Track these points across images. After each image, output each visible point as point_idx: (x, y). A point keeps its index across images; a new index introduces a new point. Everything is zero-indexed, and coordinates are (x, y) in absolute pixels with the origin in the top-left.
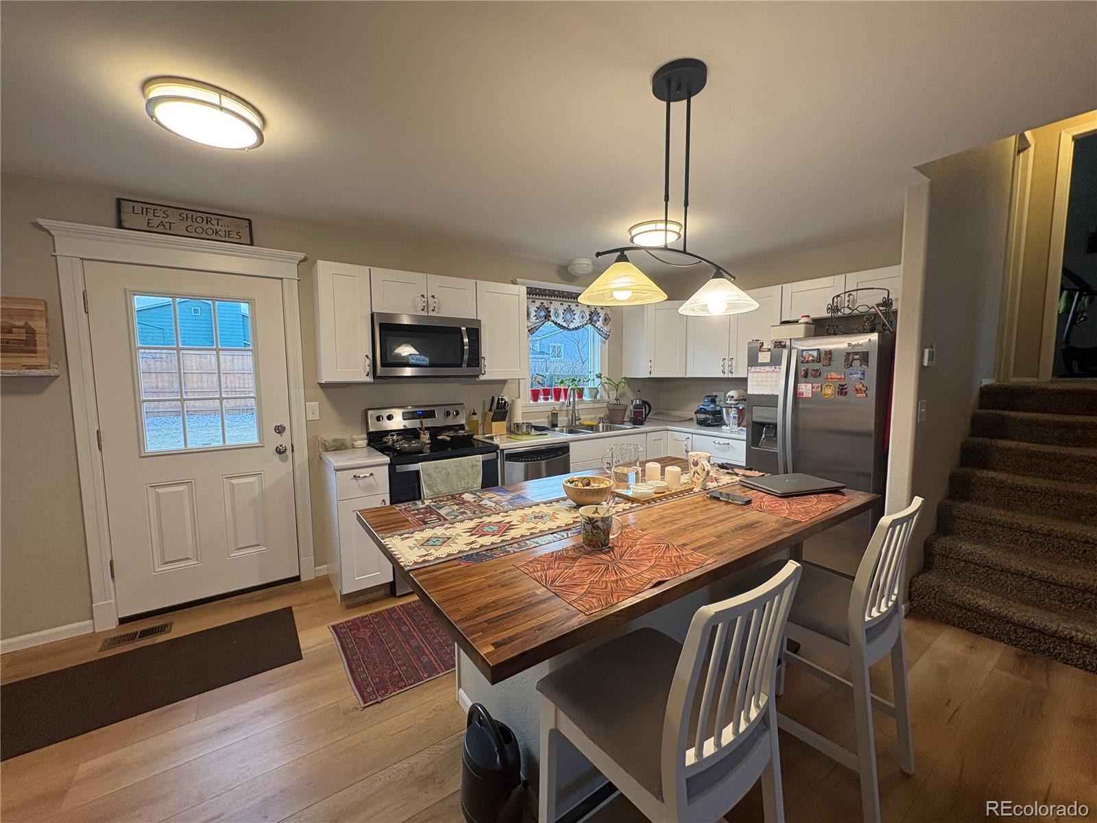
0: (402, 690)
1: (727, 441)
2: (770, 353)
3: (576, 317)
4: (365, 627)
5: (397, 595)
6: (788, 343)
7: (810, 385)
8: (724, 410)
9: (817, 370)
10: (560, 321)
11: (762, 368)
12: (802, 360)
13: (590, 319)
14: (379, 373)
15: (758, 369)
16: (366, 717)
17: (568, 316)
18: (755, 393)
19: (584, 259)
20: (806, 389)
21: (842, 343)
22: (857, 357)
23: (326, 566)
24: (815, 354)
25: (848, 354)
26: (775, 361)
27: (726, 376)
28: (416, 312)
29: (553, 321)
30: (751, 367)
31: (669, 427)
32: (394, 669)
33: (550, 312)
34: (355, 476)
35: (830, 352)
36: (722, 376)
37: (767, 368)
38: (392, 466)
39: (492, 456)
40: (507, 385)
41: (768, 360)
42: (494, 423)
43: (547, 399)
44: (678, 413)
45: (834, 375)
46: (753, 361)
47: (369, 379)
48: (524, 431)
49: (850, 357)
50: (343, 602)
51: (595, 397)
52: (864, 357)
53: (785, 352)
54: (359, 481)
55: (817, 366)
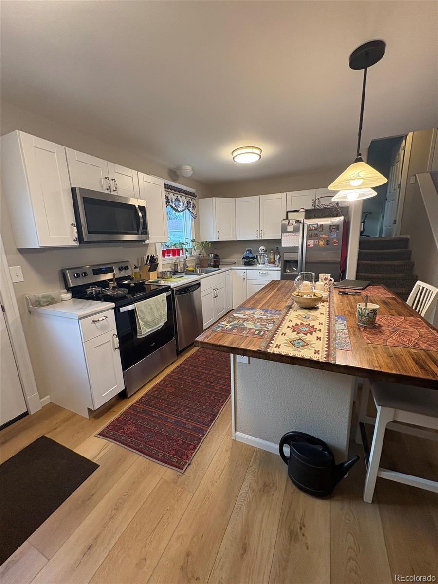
0: (196, 450)
1: (264, 272)
2: (293, 226)
3: (181, 204)
4: (125, 424)
5: (129, 396)
6: (302, 222)
7: (313, 241)
8: (259, 256)
9: (317, 234)
10: (174, 206)
11: (289, 233)
12: (309, 230)
13: (187, 206)
14: (85, 239)
15: (287, 234)
16: (192, 477)
17: (177, 203)
18: (286, 246)
19: (188, 166)
20: (311, 243)
21: (329, 221)
22: (334, 227)
23: (48, 396)
24: (316, 226)
25: (331, 226)
26: (296, 230)
27: (258, 239)
28: (103, 190)
29: (171, 206)
30: (284, 233)
31: (233, 267)
32: (177, 441)
33: (169, 199)
34: (93, 321)
35: (322, 226)
36: (256, 239)
37: (292, 234)
38: (117, 309)
39: (170, 293)
40: (149, 248)
41: (293, 230)
42: (151, 273)
43: (169, 256)
44: (226, 260)
45: (324, 236)
46: (284, 230)
47: (76, 244)
48: (169, 276)
49: (331, 227)
50: (91, 416)
51: (191, 253)
52: (337, 226)
53: (301, 226)
54: (97, 324)
55: (316, 232)
